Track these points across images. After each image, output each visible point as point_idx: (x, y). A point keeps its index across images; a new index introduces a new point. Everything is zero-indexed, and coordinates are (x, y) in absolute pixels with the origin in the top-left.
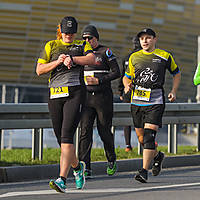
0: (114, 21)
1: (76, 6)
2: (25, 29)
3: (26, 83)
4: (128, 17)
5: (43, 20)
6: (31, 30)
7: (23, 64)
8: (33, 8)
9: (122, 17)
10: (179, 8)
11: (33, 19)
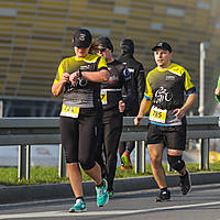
0: (108, 27)
1: (66, 10)
2: (10, 36)
3: (13, 95)
4: (124, 22)
5: (30, 26)
6: (17, 37)
7: (8, 74)
8: (19, 13)
9: (116, 21)
10: (179, 13)
11: (19, 25)
